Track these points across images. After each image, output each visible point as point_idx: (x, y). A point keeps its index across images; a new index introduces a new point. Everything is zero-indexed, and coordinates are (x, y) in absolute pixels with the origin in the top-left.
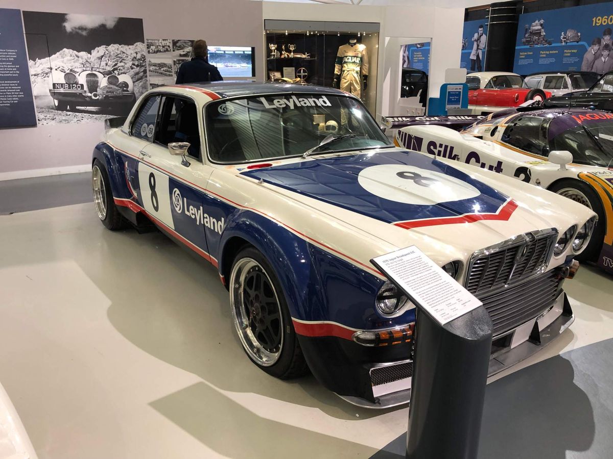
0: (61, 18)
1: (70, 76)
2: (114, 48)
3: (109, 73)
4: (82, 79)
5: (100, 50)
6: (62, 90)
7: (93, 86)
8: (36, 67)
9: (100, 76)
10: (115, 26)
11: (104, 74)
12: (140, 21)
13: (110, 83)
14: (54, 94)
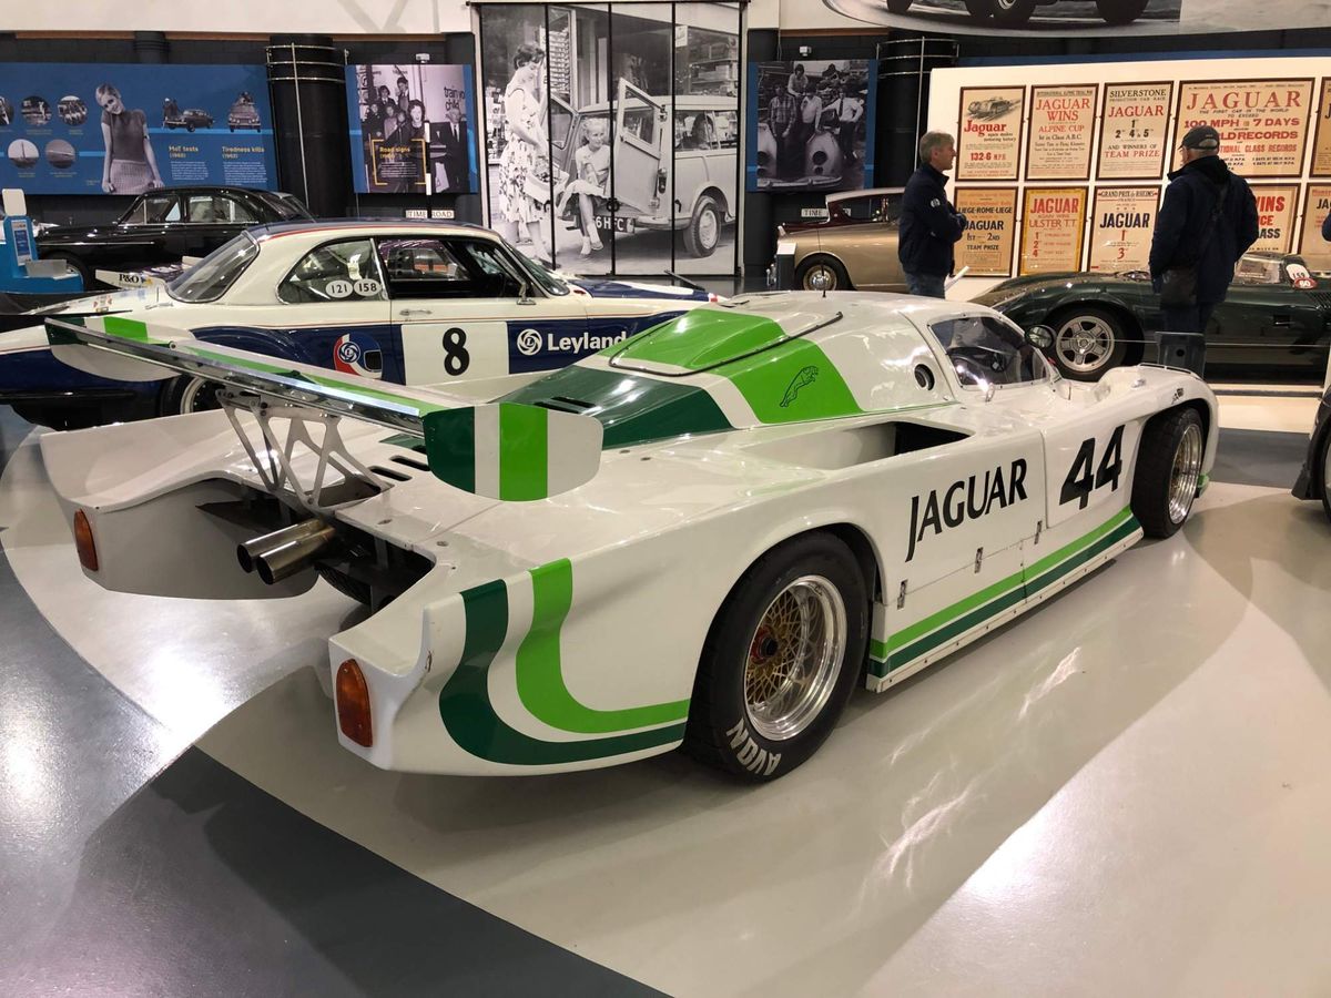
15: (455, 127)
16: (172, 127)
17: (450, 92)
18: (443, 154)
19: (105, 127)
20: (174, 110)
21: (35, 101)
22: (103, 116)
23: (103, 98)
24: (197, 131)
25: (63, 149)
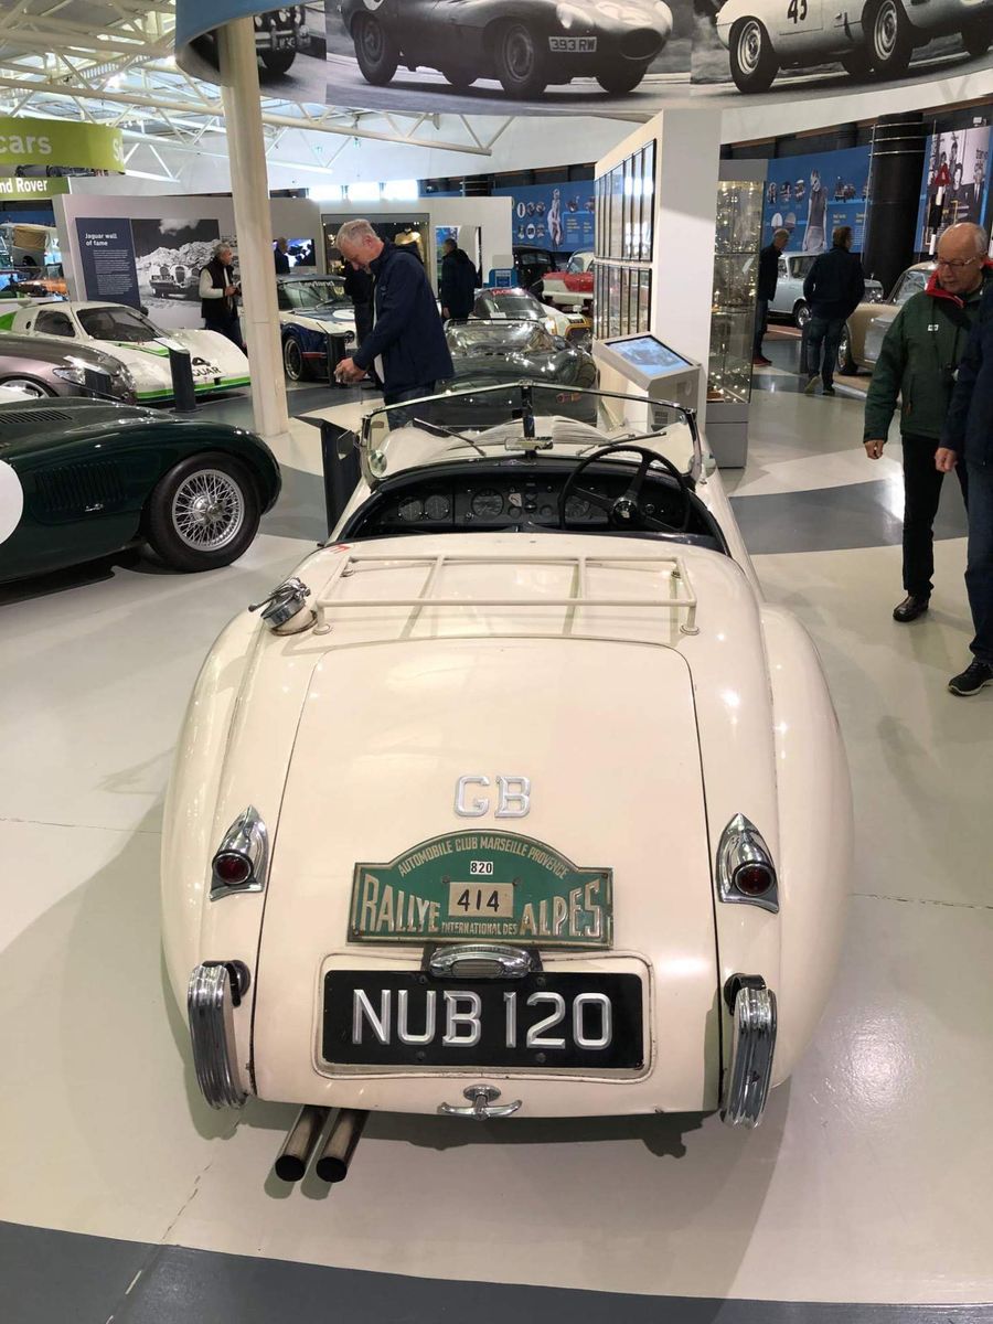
0: (158, 223)
1: (164, 269)
2: (196, 245)
3: (193, 266)
4: (172, 272)
5: (186, 247)
6: (158, 281)
7: (181, 277)
8: (140, 262)
9: (186, 268)
10: (197, 228)
11: (189, 267)
12: (216, 221)
13: (193, 274)
14: (152, 284)
15: (977, 188)
16: (837, 199)
17: (980, 154)
18: (966, 215)
19: (810, 201)
20: (840, 186)
21: (787, 184)
22: (811, 194)
23: (813, 179)
24: (850, 201)
25: (792, 220)
